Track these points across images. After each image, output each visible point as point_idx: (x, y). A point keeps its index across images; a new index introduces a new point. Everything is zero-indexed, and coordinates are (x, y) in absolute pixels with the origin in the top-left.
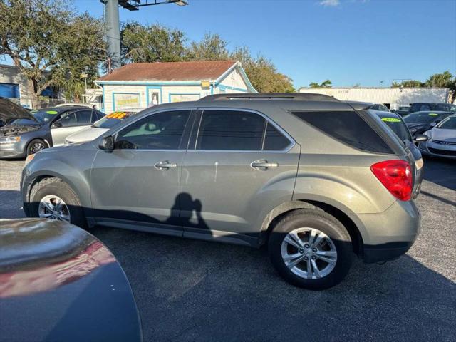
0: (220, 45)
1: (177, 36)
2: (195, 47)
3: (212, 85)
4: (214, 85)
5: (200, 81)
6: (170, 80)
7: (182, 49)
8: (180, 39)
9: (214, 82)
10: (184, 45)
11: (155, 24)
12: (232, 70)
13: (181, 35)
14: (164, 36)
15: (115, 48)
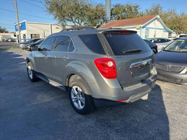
0: (160, 9)
1: (136, 7)
2: (147, 11)
3: (141, 27)
4: (142, 27)
5: (135, 26)
6: (123, 26)
7: (138, 13)
8: (137, 8)
9: (142, 26)
10: (138, 11)
11: (127, 3)
12: (154, 20)
13: (138, 7)
14: (130, 8)
15: (108, 15)
